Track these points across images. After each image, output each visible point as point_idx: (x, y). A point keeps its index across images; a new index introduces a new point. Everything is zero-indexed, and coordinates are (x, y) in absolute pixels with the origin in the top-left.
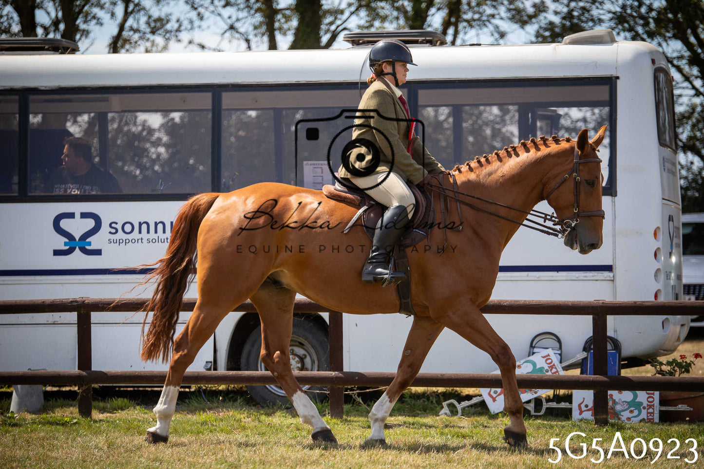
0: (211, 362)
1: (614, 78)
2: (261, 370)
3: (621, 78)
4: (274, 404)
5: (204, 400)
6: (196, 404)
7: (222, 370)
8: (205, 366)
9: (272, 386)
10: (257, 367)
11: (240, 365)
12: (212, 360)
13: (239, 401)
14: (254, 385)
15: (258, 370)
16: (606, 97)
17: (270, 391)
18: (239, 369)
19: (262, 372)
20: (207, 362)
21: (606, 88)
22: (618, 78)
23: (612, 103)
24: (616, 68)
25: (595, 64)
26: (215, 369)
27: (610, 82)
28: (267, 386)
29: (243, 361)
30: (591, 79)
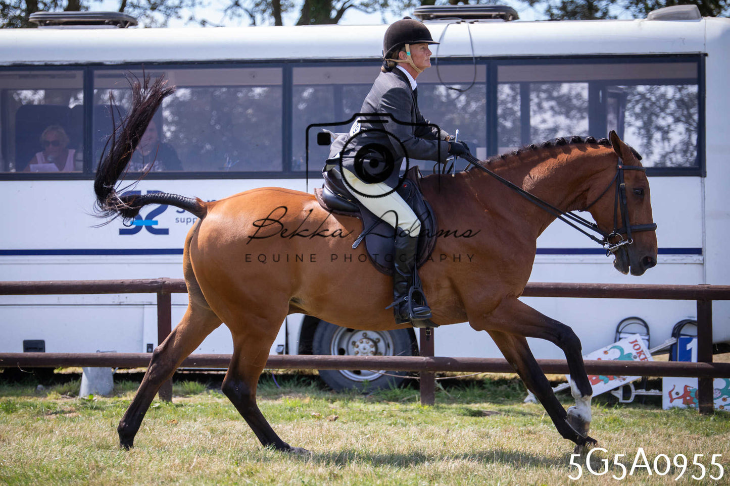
0: (283, 346)
1: (702, 55)
2: (334, 354)
3: (709, 54)
4: (350, 390)
5: (275, 384)
6: (268, 389)
7: (294, 353)
8: (278, 349)
9: (346, 371)
10: (330, 351)
11: (311, 349)
12: (284, 343)
13: (312, 386)
14: (327, 370)
15: (331, 354)
16: (694, 74)
17: (343, 376)
18: (311, 353)
19: (335, 356)
20: (279, 346)
21: (694, 66)
22: (706, 55)
23: (701, 81)
24: (704, 45)
25: (683, 40)
26: (287, 353)
27: (698, 59)
28: (341, 371)
29: (315, 344)
30: (679, 56)
